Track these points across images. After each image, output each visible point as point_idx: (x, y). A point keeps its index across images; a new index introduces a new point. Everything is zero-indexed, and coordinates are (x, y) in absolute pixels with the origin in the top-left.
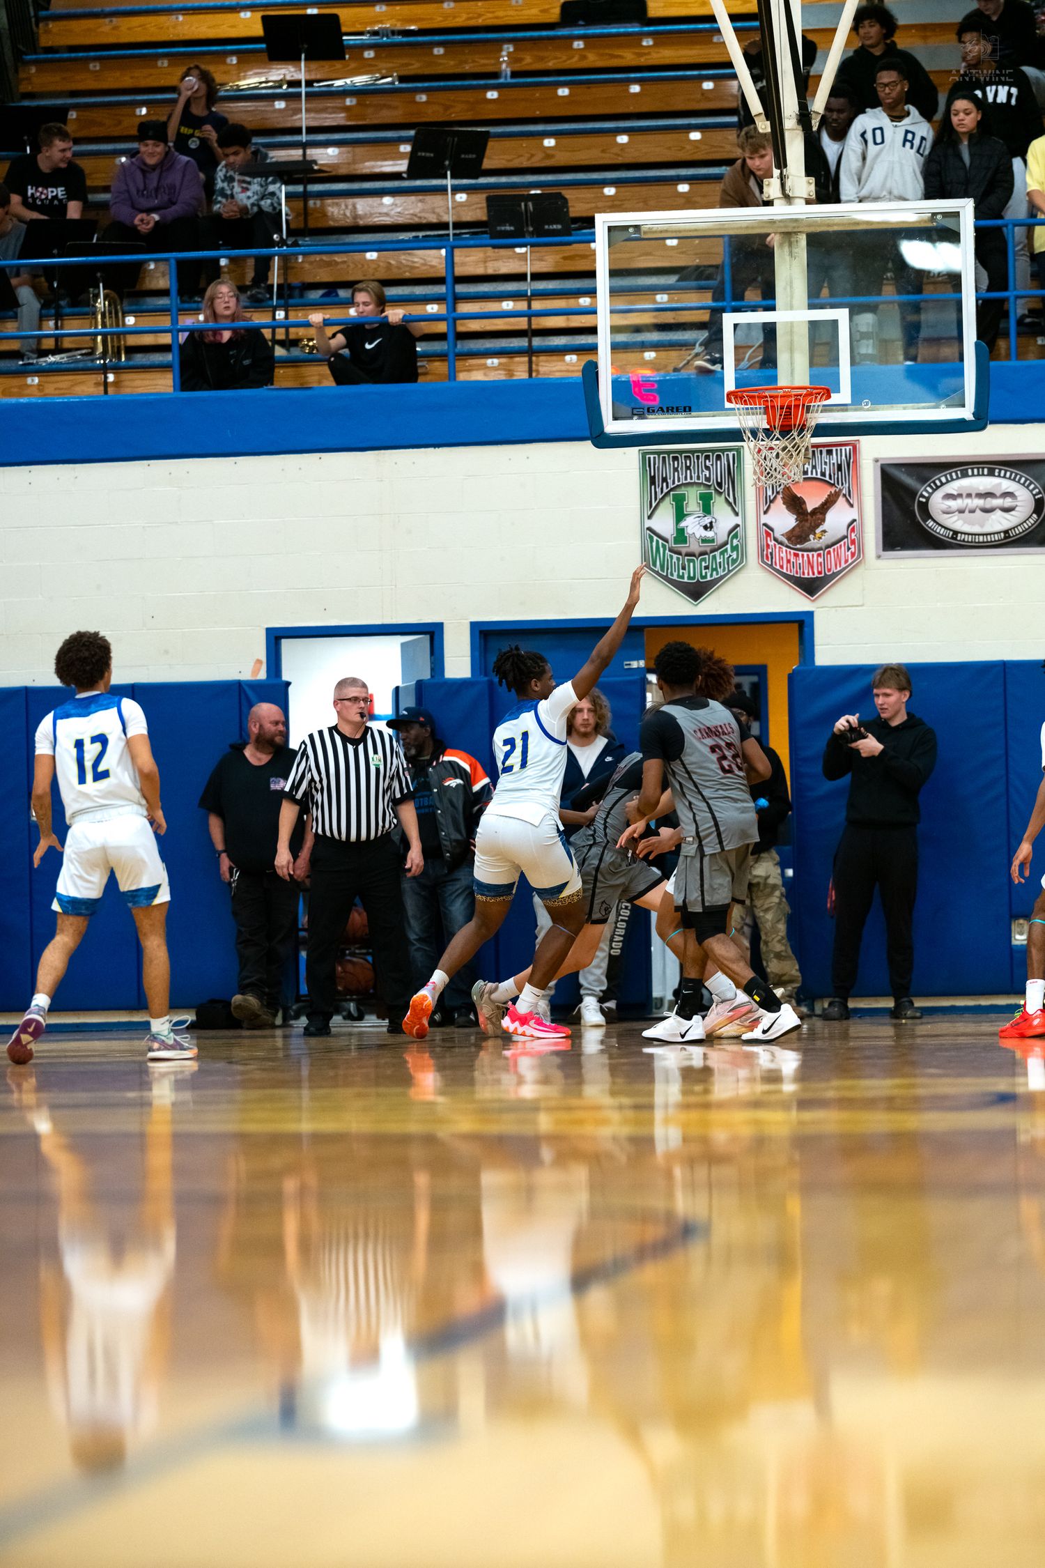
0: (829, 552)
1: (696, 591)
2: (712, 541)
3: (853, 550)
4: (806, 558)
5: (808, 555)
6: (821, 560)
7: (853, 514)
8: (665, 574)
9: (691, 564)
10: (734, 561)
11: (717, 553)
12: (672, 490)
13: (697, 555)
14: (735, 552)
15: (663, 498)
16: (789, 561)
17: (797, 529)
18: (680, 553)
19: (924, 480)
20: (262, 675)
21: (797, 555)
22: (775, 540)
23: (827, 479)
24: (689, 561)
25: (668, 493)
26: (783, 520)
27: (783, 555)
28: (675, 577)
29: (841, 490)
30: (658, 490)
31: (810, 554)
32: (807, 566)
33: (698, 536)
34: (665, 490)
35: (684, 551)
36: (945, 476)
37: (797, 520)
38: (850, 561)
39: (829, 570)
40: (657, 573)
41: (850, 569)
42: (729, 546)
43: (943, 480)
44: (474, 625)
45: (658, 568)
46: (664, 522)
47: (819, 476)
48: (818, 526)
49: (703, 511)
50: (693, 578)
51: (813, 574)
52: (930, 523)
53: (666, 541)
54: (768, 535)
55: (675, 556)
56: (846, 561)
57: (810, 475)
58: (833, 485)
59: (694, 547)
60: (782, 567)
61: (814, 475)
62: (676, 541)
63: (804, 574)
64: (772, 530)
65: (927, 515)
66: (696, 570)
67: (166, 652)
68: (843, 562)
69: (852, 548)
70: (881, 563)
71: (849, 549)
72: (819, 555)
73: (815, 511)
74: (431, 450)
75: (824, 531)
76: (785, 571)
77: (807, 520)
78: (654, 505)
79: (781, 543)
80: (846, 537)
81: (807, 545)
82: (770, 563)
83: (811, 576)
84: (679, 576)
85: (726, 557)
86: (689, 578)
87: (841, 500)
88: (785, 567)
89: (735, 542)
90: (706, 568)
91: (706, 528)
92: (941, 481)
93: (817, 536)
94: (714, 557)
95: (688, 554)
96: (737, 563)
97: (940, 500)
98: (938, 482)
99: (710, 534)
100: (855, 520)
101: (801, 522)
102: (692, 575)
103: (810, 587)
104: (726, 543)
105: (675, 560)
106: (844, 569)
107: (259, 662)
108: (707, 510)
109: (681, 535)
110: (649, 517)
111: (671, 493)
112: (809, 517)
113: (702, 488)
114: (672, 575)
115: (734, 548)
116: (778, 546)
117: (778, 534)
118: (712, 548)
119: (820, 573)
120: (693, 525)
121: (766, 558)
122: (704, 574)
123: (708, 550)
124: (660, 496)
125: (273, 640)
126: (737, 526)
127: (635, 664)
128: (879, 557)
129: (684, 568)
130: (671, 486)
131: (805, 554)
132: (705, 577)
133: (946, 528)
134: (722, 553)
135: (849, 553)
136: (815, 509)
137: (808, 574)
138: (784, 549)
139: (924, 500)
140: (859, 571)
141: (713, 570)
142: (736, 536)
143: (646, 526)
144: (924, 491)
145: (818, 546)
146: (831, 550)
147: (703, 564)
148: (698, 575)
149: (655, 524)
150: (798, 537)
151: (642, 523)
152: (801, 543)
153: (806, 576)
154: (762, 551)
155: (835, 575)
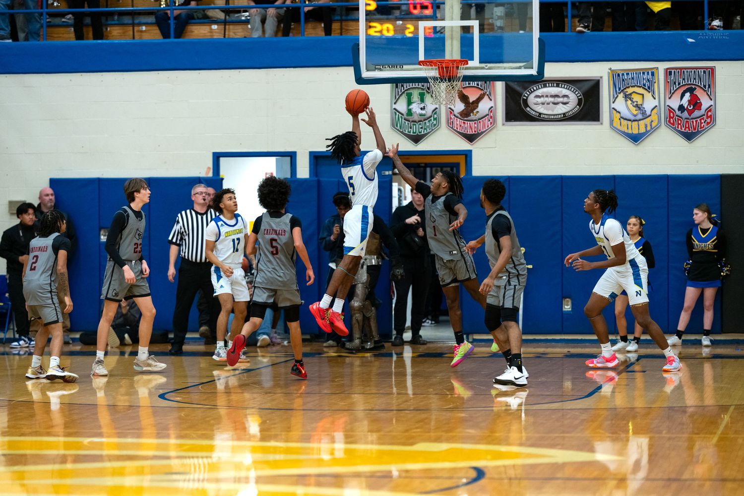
0: (480, 122)
1: (416, 139)
2: (424, 115)
3: (491, 121)
4: (469, 124)
5: (470, 123)
6: (476, 125)
7: (491, 104)
8: (402, 131)
9: (414, 126)
10: (435, 125)
11: (427, 121)
12: (406, 90)
13: (417, 121)
14: (435, 121)
15: (402, 94)
16: (460, 126)
17: (465, 111)
18: (409, 121)
19: (525, 89)
20: (210, 175)
21: (464, 123)
22: (454, 115)
23: (480, 87)
24: (413, 125)
25: (403, 92)
26: (459, 107)
27: (458, 123)
28: (407, 132)
29: (486, 92)
30: (399, 90)
31: (471, 123)
32: (469, 127)
33: (418, 113)
34: (403, 91)
35: (411, 120)
36: (536, 87)
37: (465, 106)
38: (490, 126)
39: (480, 130)
40: (398, 130)
41: (489, 130)
42: (432, 118)
43: (535, 88)
44: (311, 153)
45: (398, 128)
46: (402, 106)
47: (476, 85)
48: (475, 109)
49: (421, 101)
50: (415, 133)
51: (472, 132)
52: (528, 109)
53: (403, 114)
54: (451, 113)
55: (407, 122)
56: (488, 126)
57: (471, 85)
58: (482, 90)
59: (416, 118)
60: (457, 128)
61: (473, 85)
62: (408, 115)
63: (468, 132)
64: (453, 111)
65: (527, 105)
66: (416, 129)
67: (165, 163)
68: (486, 126)
69: (491, 120)
70: (505, 128)
71: (489, 120)
72: (475, 123)
73: (473, 102)
74: (292, 69)
75: (478, 112)
76: (459, 130)
77: (470, 106)
78: (397, 97)
79: (457, 117)
80: (488, 115)
81: (469, 118)
82: (451, 126)
83: (471, 133)
84: (408, 132)
85: (431, 123)
86: (413, 133)
87: (486, 97)
88: (459, 128)
89: (435, 116)
90: (421, 128)
91: (421, 109)
92: (533, 89)
93: (475, 114)
94: (425, 123)
95: (413, 121)
96: (436, 126)
97: (533, 98)
98: (532, 89)
99: (423, 112)
100: (492, 107)
101: (467, 107)
102: (415, 131)
103: (471, 138)
104: (431, 117)
105: (406, 124)
106: (487, 130)
107: (209, 168)
108: (422, 100)
109: (410, 112)
110: (395, 103)
111: (406, 92)
112: (471, 105)
113: (420, 90)
114: (405, 131)
115: (435, 119)
116: (456, 118)
117: (456, 113)
118: (424, 119)
119: (475, 132)
120: (416, 108)
121: (450, 124)
122: (420, 131)
123: (422, 119)
124: (400, 93)
125: (216, 158)
126: (436, 108)
127: (387, 173)
128: (503, 125)
129: (411, 128)
130: (405, 89)
131: (469, 122)
132: (421, 132)
133: (535, 111)
134: (429, 121)
135: (489, 123)
136: (474, 101)
137: (469, 132)
138: (459, 120)
139: (525, 98)
140: (494, 131)
141: (425, 129)
142: (436, 113)
143: (393, 108)
144: (526, 93)
145: (475, 119)
146: (481, 121)
147: (420, 126)
148: (417, 132)
149: (397, 106)
150: (465, 114)
151: (391, 106)
152: (467, 117)
153: (469, 133)
154: (448, 120)
155: (482, 133)
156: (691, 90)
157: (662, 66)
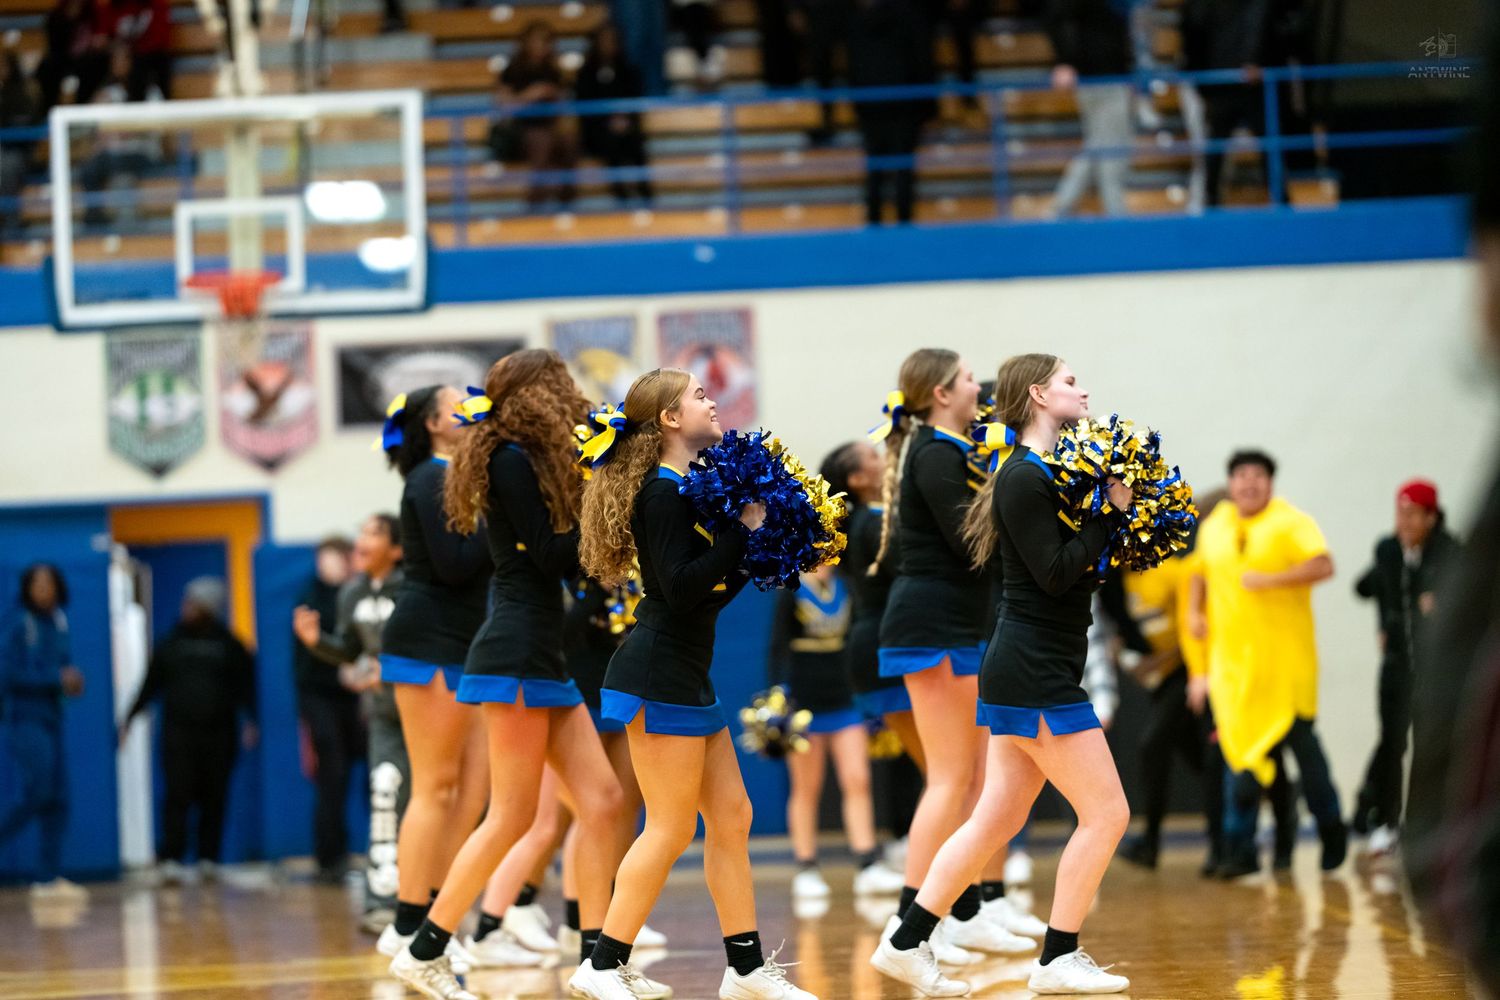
1: (159, 470)
7: (310, 395)
12: (136, 370)
17: (257, 411)
19: (375, 363)
26: (242, 402)
27: (244, 435)
32: (266, 442)
33: (160, 416)
36: (397, 357)
37: (256, 401)
46: (127, 405)
48: (275, 407)
49: (166, 392)
50: (156, 458)
51: (273, 452)
63: (264, 452)
64: (231, 412)
66: (157, 452)
73: (272, 392)
77: (265, 402)
82: (231, 443)
83: (271, 454)
84: (141, 456)
86: (152, 457)
100: (311, 401)
101: (259, 403)
102: (155, 455)
103: (270, 464)
108: (169, 391)
109: (143, 419)
110: (113, 401)
112: (267, 399)
117: (236, 418)
118: (171, 431)
119: (278, 451)
120: (157, 408)
121: (227, 438)
128: (335, 434)
132: (167, 457)
136: (273, 389)
138: (245, 429)
139: (375, 379)
149: (117, 407)
151: (105, 407)
152: (261, 422)
153: (266, 454)
154: (223, 430)
156: (708, 351)
157: (647, 309)
